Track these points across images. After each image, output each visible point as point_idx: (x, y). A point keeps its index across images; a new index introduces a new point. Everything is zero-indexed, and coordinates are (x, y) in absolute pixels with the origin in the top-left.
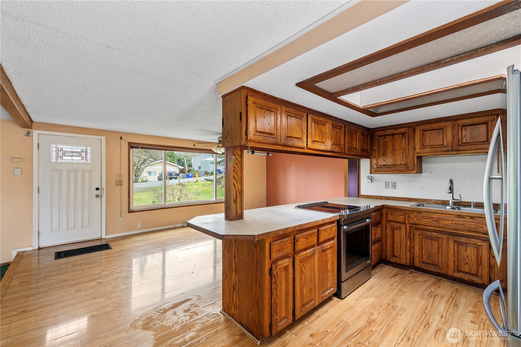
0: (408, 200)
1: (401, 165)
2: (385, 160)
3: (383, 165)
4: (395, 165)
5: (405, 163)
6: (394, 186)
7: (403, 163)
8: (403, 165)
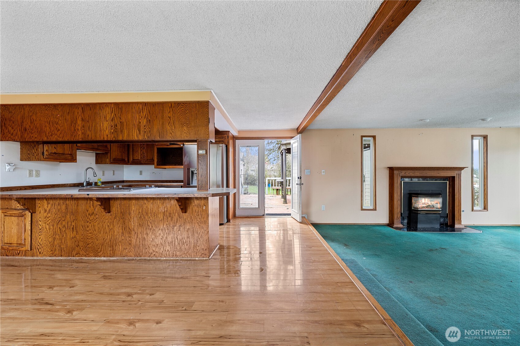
0: (51, 187)
1: (68, 154)
2: (55, 148)
3: (54, 153)
4: (64, 154)
5: (71, 153)
6: (38, 175)
7: (69, 153)
8: (69, 154)
